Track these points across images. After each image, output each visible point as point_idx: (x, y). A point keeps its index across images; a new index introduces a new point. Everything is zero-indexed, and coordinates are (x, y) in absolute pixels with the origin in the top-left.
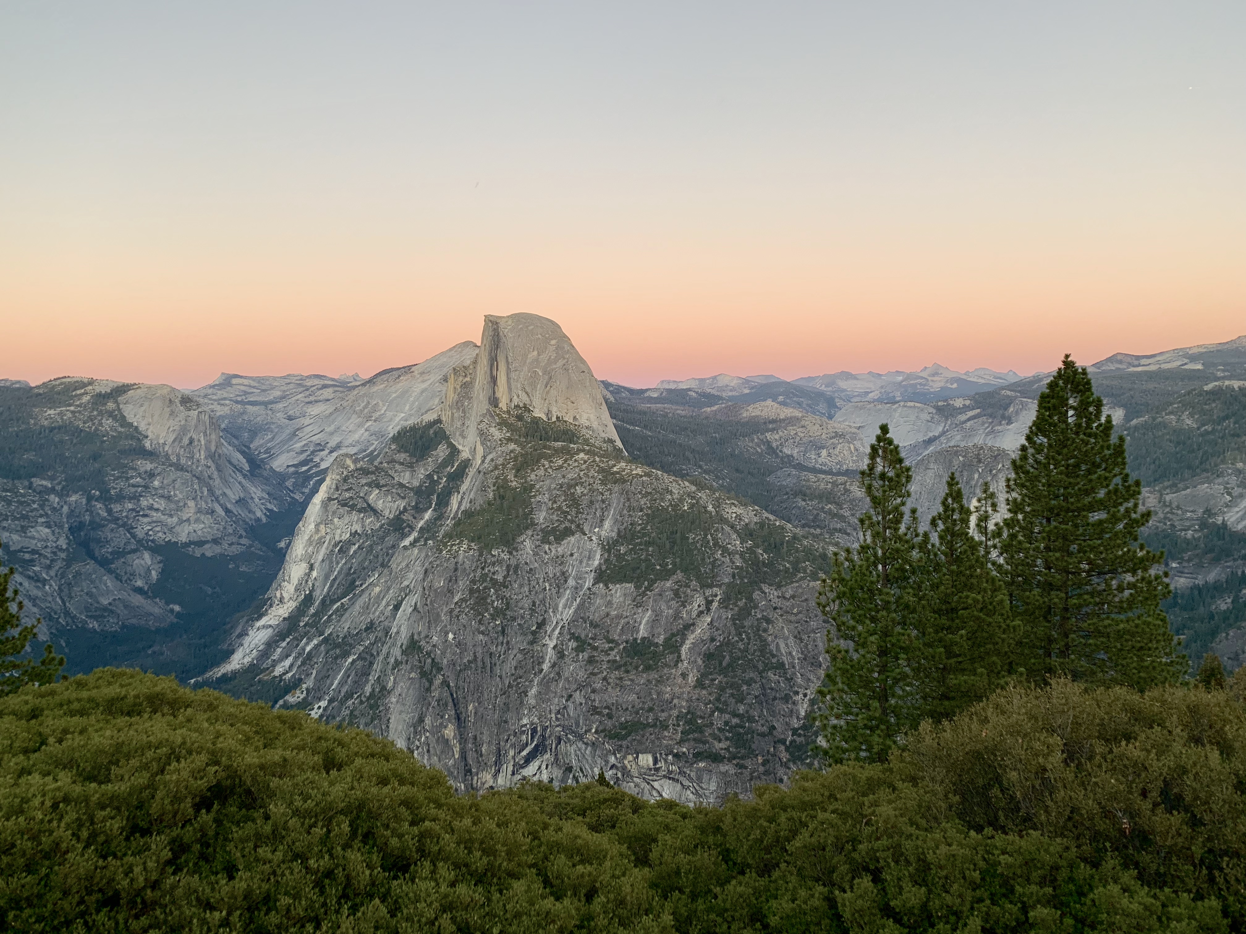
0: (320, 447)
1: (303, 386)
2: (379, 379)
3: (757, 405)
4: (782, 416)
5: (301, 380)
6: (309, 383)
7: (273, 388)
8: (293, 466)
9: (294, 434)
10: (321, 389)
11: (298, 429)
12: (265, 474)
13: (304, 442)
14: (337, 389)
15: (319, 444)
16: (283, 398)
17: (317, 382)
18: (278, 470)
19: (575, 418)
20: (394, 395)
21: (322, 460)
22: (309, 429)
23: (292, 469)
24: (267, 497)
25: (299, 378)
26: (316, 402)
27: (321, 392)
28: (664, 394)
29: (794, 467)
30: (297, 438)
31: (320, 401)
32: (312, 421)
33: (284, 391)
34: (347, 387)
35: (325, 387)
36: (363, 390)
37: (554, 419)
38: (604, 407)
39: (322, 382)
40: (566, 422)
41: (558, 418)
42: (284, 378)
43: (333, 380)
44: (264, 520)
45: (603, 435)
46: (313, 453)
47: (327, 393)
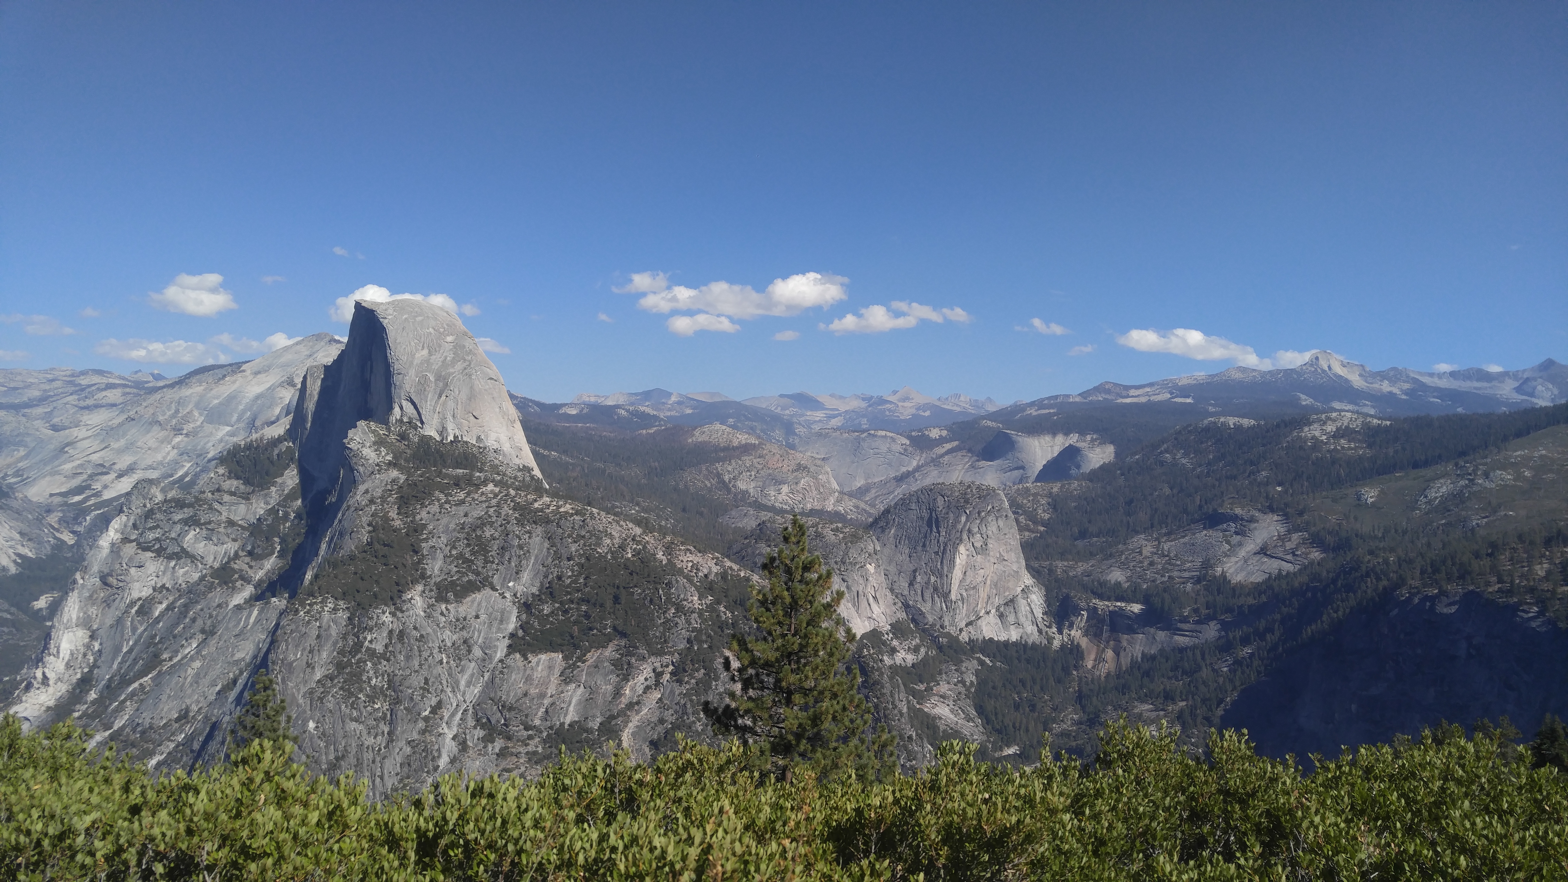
0: (103, 469)
1: (76, 385)
2: (194, 380)
3: (706, 428)
4: (735, 443)
5: (72, 375)
6: (84, 381)
7: (29, 386)
8: (61, 494)
9: (62, 450)
10: (105, 389)
11: (67, 445)
12: (15, 504)
13: (78, 462)
14: (128, 390)
15: (102, 465)
16: (43, 400)
17: (96, 379)
18: (35, 500)
19: (479, 438)
20: (216, 401)
21: (106, 487)
22: (86, 444)
23: (57, 500)
24: (18, 537)
25: (69, 373)
26: (97, 406)
27: (104, 393)
28: (585, 411)
29: (750, 505)
30: (67, 455)
31: (103, 406)
32: (90, 433)
33: (45, 391)
34: (144, 388)
35: (110, 386)
36: (169, 394)
37: (451, 438)
38: (518, 425)
39: (105, 380)
40: (466, 442)
41: (456, 437)
42: (46, 372)
43: (124, 378)
44: (13, 570)
45: (517, 461)
46: (91, 477)
47: (113, 396)
